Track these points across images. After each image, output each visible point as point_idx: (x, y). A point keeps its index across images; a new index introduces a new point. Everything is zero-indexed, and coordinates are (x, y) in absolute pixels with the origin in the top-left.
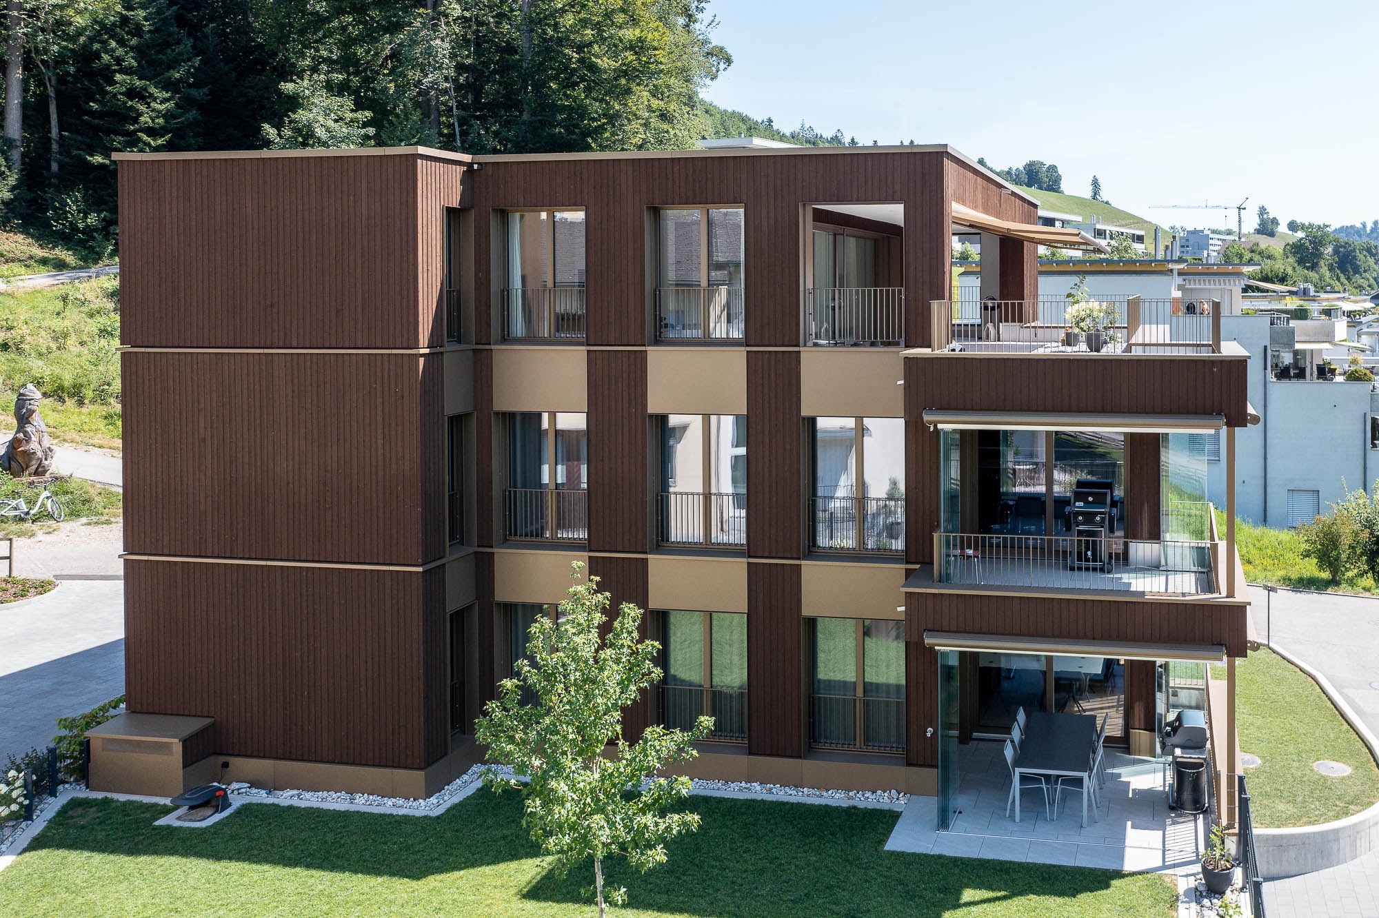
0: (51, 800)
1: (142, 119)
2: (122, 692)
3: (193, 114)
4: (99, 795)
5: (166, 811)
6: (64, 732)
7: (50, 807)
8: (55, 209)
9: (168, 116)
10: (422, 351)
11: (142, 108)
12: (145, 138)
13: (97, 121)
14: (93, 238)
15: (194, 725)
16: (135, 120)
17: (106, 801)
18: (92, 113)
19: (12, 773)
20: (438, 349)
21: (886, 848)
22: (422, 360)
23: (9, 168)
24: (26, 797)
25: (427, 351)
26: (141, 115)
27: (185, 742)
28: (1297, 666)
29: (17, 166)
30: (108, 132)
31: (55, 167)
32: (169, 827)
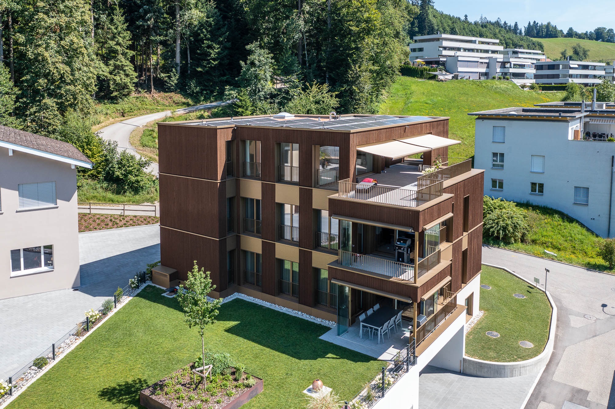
0: (144, 284)
1: (212, 55)
2: (160, 260)
3: (226, 52)
4: (153, 285)
5: (165, 292)
6: (149, 268)
7: (144, 286)
8: (188, 86)
9: (218, 53)
10: (218, 181)
11: (211, 51)
12: (212, 62)
13: (199, 56)
14: (198, 96)
15: (173, 271)
16: (210, 56)
17: (155, 287)
18: (199, 54)
19: (136, 277)
20: (224, 180)
21: (320, 338)
22: (219, 184)
23: (176, 73)
24: (137, 283)
25: (220, 181)
26: (211, 54)
27: (170, 275)
28: (550, 303)
29: (179, 72)
30: (202, 60)
31: (189, 72)
32: (164, 296)
